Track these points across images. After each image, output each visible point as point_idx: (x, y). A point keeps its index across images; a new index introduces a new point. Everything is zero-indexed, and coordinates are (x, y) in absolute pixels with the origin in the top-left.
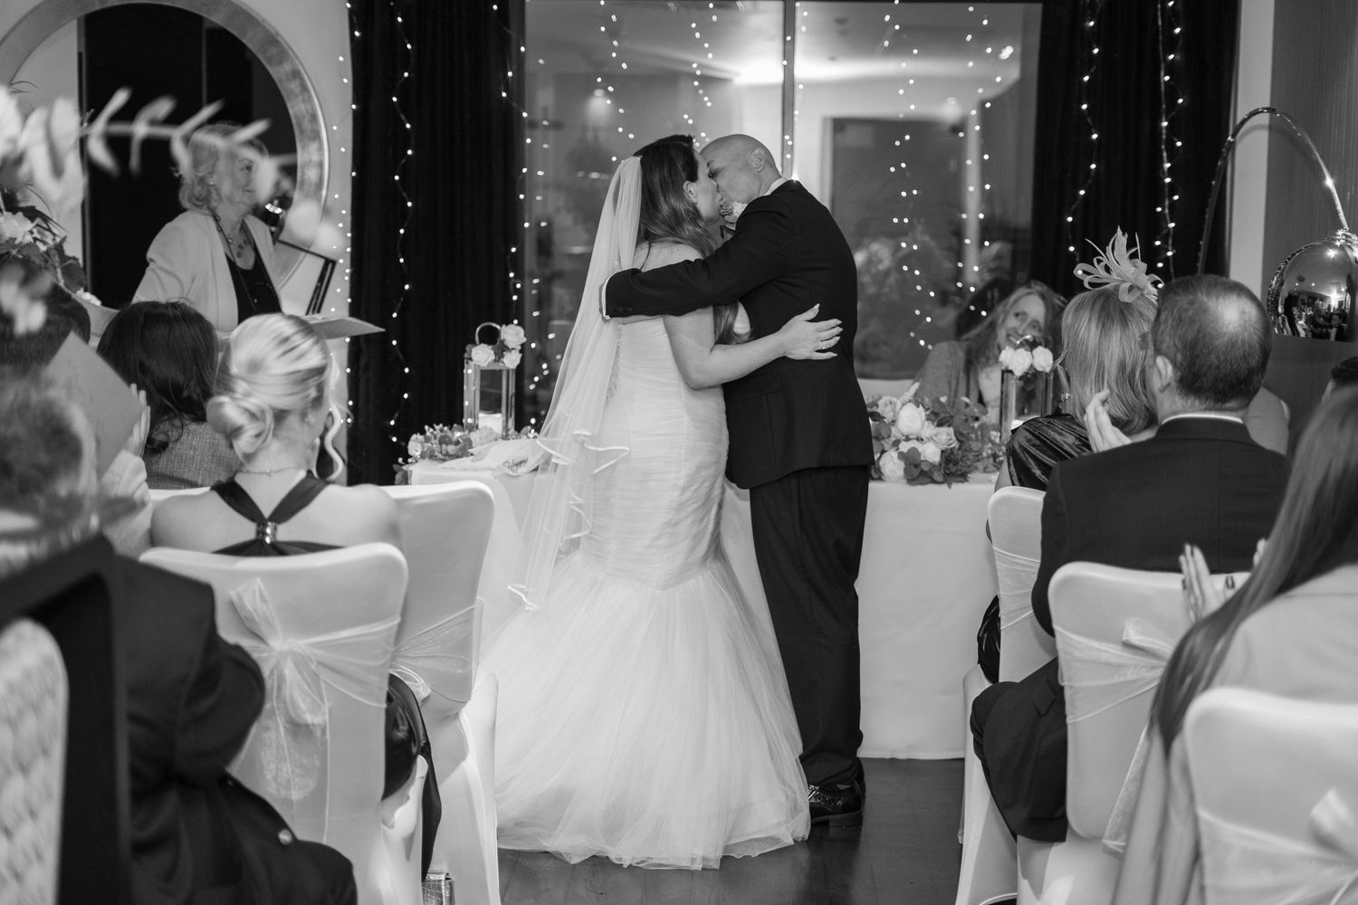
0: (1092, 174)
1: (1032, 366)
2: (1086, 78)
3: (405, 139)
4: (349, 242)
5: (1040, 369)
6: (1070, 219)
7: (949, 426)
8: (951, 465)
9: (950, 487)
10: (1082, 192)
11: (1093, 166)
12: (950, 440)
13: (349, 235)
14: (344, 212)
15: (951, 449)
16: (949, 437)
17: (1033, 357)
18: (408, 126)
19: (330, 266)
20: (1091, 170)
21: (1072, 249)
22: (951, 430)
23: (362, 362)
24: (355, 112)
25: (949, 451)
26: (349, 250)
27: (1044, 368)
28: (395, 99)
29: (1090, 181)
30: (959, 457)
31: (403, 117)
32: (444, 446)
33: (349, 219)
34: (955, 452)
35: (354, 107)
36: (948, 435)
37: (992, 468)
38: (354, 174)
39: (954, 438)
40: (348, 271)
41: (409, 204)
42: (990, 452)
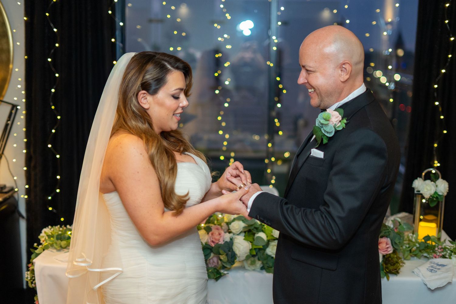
0: (449, 60)
1: (436, 193)
2: (447, 5)
3: (54, 38)
4: (24, 96)
5: (440, 194)
6: (436, 86)
7: (387, 237)
8: (389, 265)
9: (388, 279)
10: (443, 71)
11: (450, 56)
12: (388, 248)
13: (23, 92)
14: (20, 79)
15: (390, 254)
16: (388, 246)
17: (437, 186)
18: (55, 30)
19: (15, 109)
20: (448, 58)
21: (437, 103)
22: (389, 239)
23: (32, 164)
24: (26, 21)
25: (388, 256)
26: (24, 100)
27: (443, 193)
28: (47, 14)
29: (448, 64)
30: (395, 260)
31: (52, 25)
32: (59, 241)
33: (24, 83)
34: (392, 255)
35: (25, 18)
36: (387, 244)
37: (409, 256)
38: (26, 57)
39: (390, 245)
40: (24, 112)
41: (57, 75)
42: (408, 246)
